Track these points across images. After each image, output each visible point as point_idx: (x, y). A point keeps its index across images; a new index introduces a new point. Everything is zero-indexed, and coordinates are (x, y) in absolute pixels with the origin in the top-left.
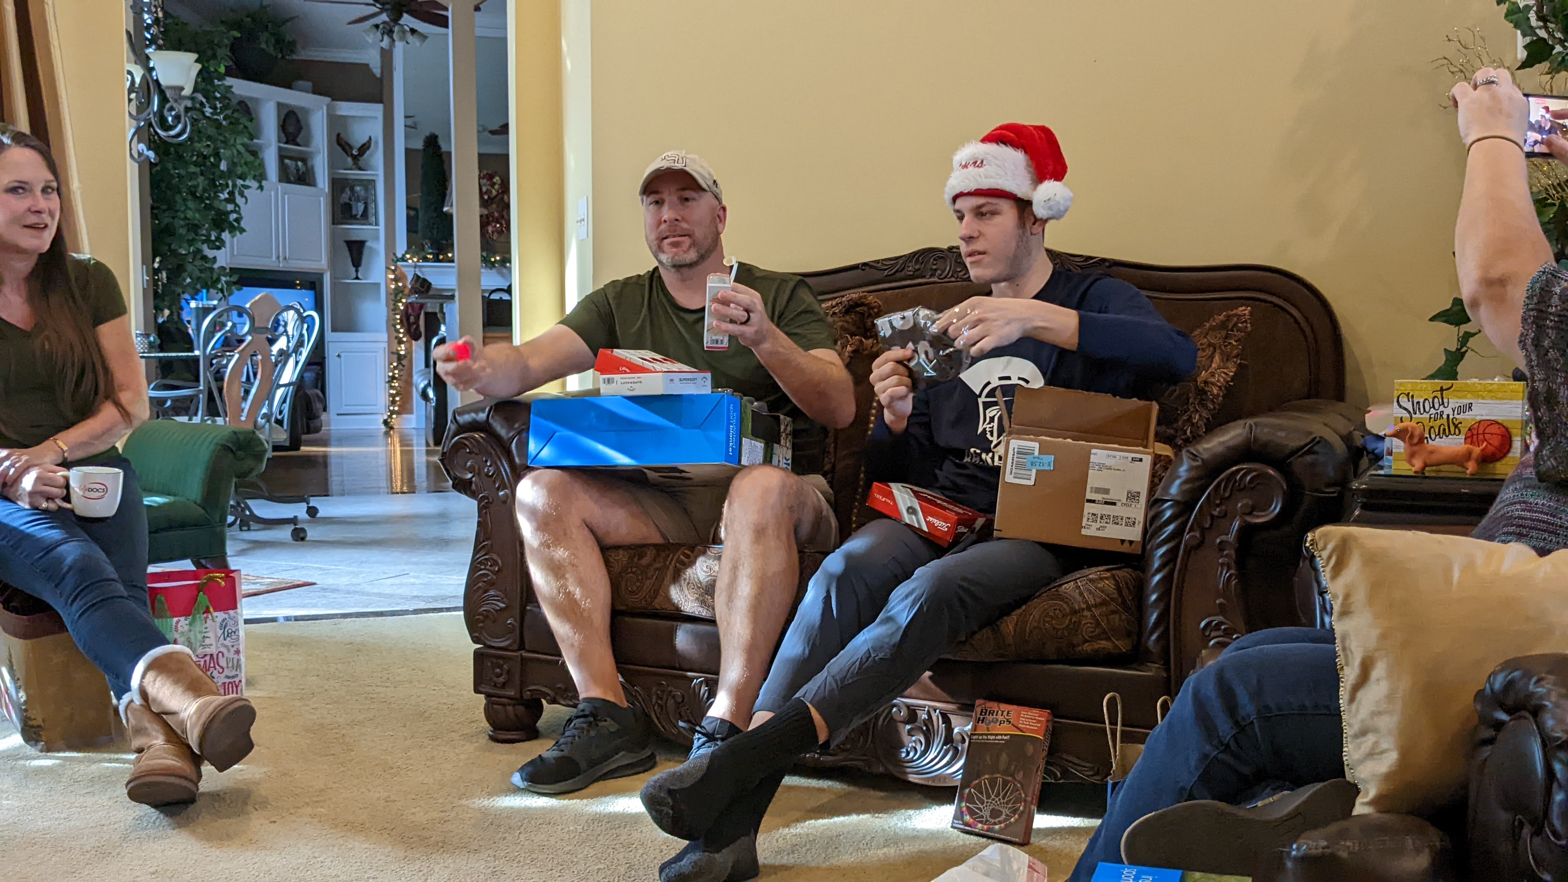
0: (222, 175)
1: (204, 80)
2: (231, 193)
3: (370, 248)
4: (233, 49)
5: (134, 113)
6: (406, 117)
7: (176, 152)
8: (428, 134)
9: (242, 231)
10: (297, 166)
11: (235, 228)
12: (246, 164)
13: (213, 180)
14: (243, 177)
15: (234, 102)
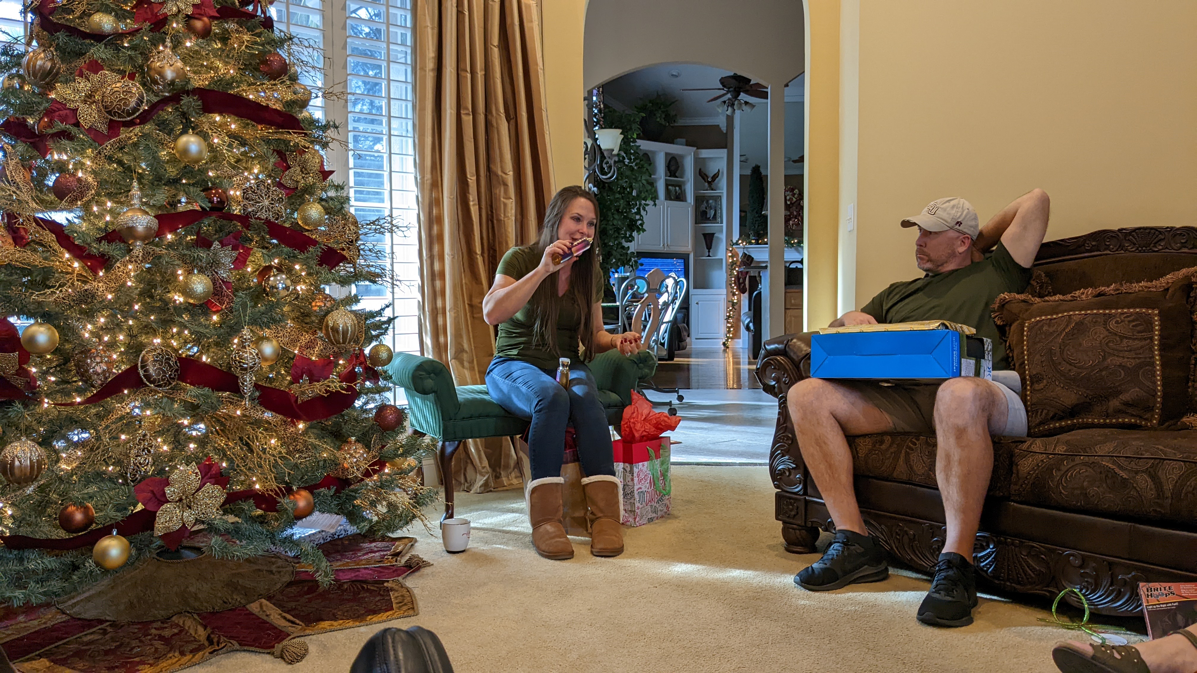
0: (634, 198)
1: (625, 143)
2: (639, 209)
3: (718, 238)
4: (641, 123)
5: (587, 166)
6: (741, 156)
7: (609, 186)
8: (754, 165)
9: (644, 230)
10: (675, 190)
11: (640, 229)
12: (647, 191)
13: (629, 202)
14: (645, 199)
15: (641, 154)
